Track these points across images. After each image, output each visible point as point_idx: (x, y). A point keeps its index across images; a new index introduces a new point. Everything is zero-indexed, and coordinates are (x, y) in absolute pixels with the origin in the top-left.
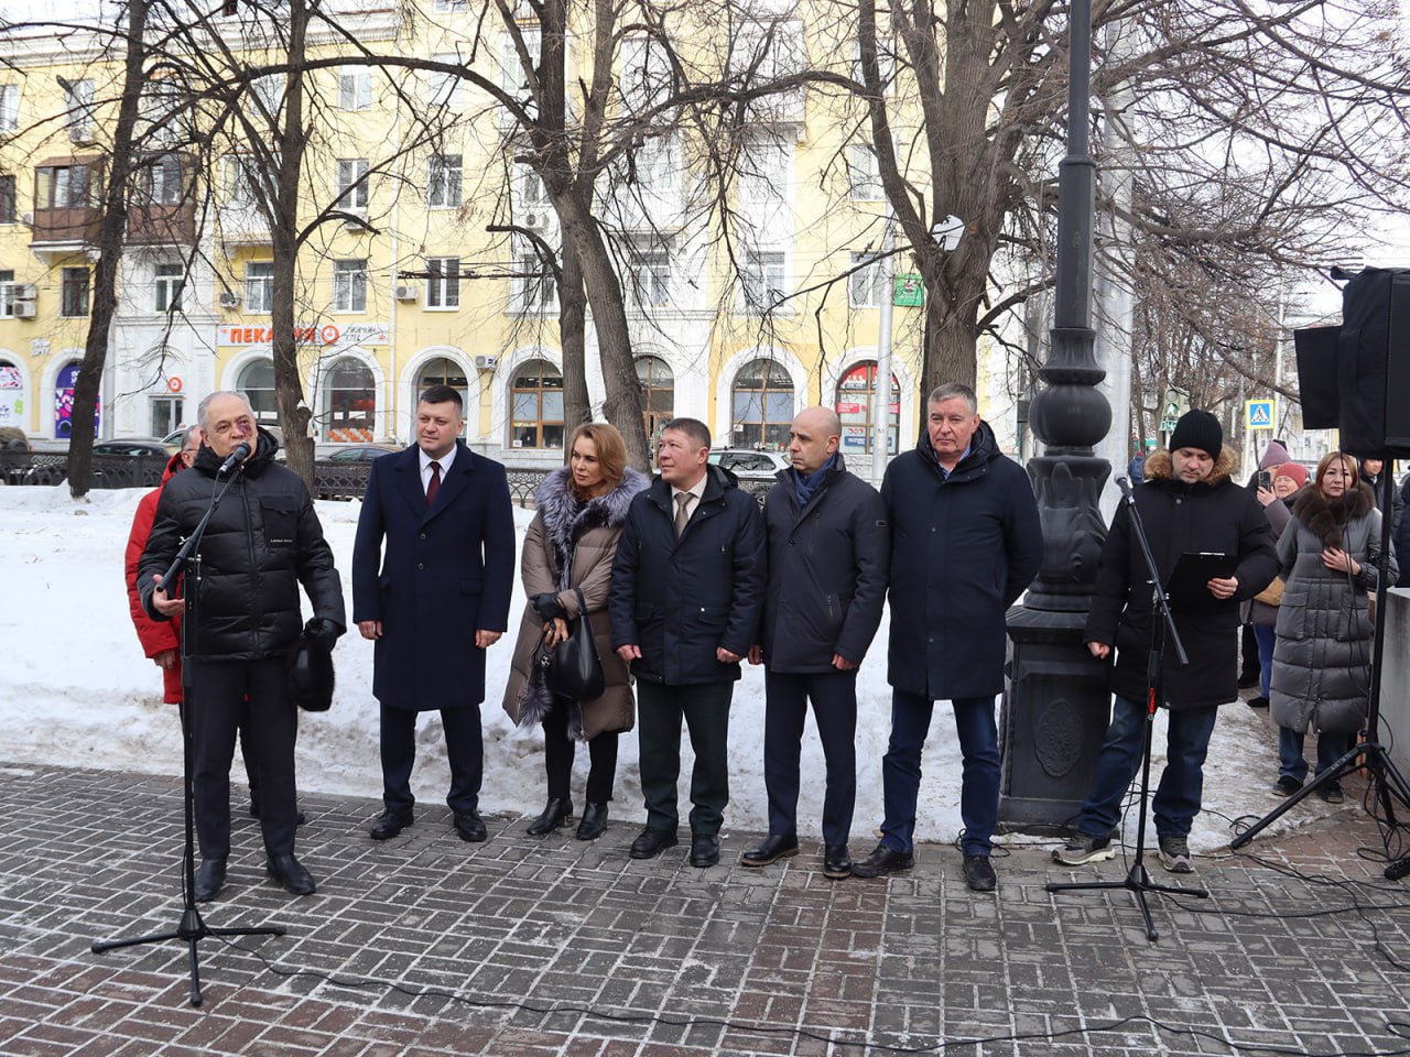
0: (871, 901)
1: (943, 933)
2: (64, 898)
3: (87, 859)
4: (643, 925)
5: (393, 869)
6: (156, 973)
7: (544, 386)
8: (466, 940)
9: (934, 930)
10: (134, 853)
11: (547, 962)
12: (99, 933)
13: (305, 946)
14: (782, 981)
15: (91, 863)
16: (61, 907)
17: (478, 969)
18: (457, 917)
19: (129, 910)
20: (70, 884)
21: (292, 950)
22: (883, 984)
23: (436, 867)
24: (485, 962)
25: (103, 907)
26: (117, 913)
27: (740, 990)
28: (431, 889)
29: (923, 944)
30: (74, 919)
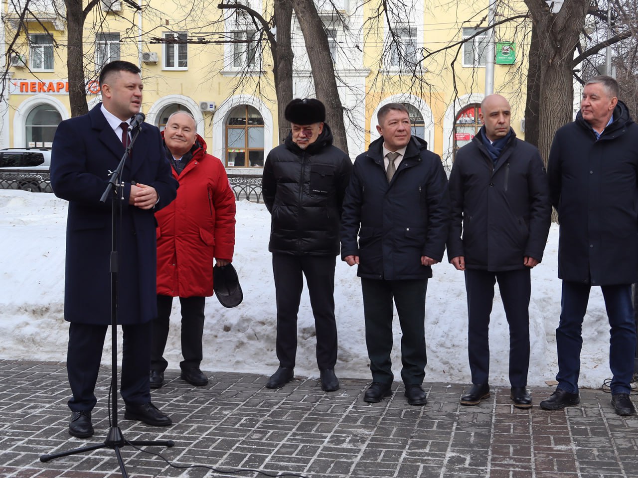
0: (557, 419)
1: (610, 436)
2: (7, 432)
3: (15, 410)
4: (412, 435)
5: (233, 409)
6: (91, 471)
7: (249, 124)
8: (297, 446)
9: (605, 434)
10: (48, 405)
11: (356, 456)
12: (41, 451)
13: (189, 452)
14: (514, 463)
15: (19, 412)
16: (7, 438)
17: (312, 461)
18: (288, 434)
19: (57, 437)
20: (9, 424)
21: (182, 454)
22: (581, 463)
23: (261, 406)
24: (315, 457)
25: (38, 436)
26: (50, 439)
27: (489, 468)
28: (263, 419)
29: (600, 442)
30: (20, 443)
